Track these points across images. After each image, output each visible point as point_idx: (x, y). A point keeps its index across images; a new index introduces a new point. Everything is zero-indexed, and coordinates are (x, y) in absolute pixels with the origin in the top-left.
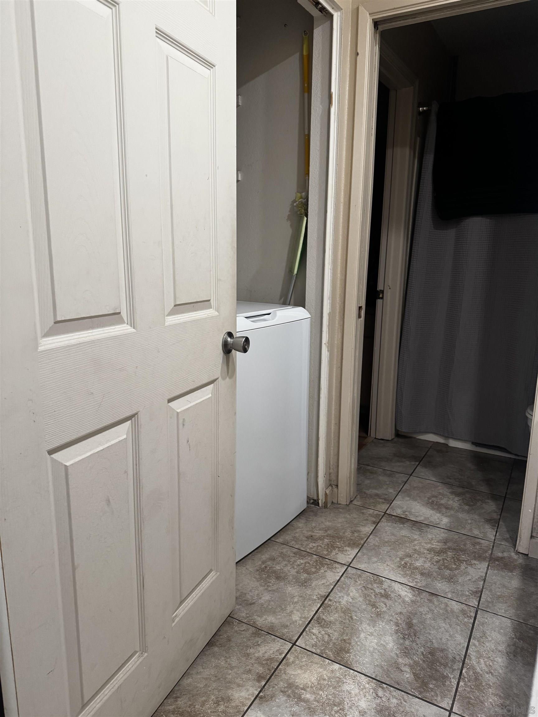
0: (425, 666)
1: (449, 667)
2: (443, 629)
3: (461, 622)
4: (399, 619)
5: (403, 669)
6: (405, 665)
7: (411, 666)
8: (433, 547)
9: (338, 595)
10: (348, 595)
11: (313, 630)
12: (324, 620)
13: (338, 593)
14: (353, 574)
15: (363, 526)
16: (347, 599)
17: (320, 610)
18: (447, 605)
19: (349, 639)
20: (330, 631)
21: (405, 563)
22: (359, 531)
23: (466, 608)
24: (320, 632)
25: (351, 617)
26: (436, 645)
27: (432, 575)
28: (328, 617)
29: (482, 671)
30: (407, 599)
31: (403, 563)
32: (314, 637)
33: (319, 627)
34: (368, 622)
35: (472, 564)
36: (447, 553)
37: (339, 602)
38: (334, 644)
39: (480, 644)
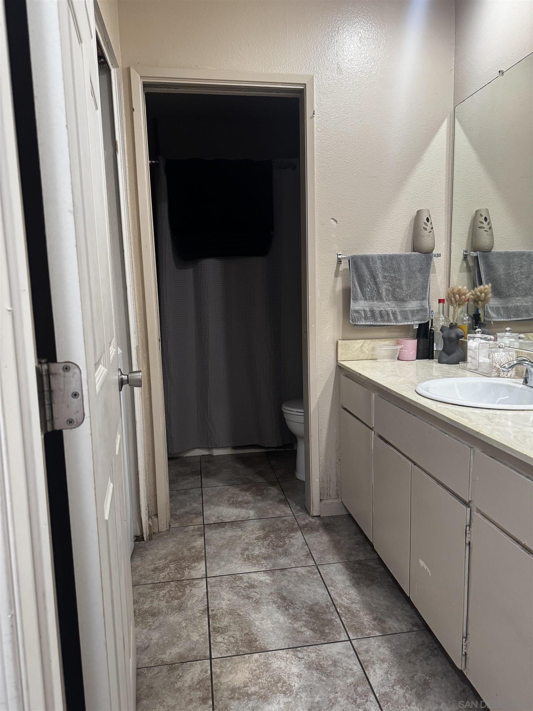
0: (314, 620)
1: (328, 613)
2: (306, 590)
3: (313, 579)
4: (273, 598)
5: (302, 630)
6: (301, 627)
7: (305, 626)
8: (257, 535)
9: (215, 603)
10: (224, 599)
11: (217, 640)
12: (220, 627)
13: (214, 602)
14: (215, 582)
15: (193, 542)
16: (225, 603)
17: (210, 622)
18: (296, 573)
19: (250, 631)
20: (231, 633)
21: (247, 556)
22: (194, 547)
23: (309, 569)
24: (224, 639)
25: (239, 614)
26: (310, 603)
27: (272, 556)
28: (221, 624)
29: (348, 604)
30: (268, 581)
31: (245, 557)
32: (222, 644)
33: (219, 635)
34: (253, 612)
35: (291, 537)
36: (270, 536)
37: (221, 608)
38: (242, 640)
39: (335, 588)
